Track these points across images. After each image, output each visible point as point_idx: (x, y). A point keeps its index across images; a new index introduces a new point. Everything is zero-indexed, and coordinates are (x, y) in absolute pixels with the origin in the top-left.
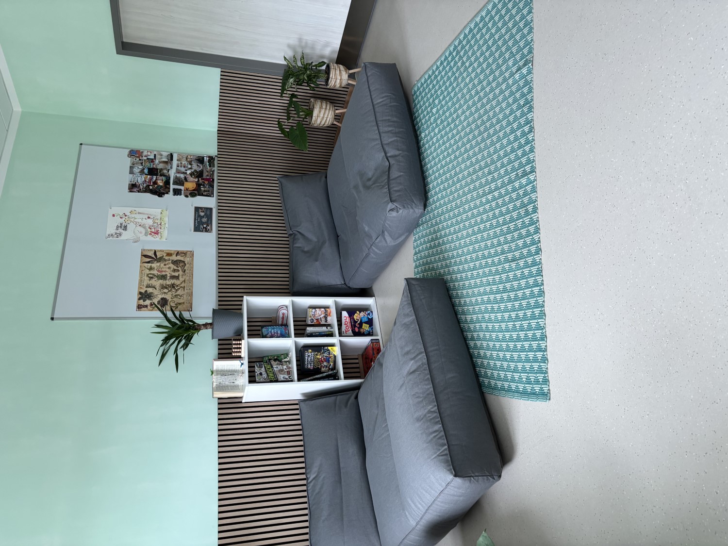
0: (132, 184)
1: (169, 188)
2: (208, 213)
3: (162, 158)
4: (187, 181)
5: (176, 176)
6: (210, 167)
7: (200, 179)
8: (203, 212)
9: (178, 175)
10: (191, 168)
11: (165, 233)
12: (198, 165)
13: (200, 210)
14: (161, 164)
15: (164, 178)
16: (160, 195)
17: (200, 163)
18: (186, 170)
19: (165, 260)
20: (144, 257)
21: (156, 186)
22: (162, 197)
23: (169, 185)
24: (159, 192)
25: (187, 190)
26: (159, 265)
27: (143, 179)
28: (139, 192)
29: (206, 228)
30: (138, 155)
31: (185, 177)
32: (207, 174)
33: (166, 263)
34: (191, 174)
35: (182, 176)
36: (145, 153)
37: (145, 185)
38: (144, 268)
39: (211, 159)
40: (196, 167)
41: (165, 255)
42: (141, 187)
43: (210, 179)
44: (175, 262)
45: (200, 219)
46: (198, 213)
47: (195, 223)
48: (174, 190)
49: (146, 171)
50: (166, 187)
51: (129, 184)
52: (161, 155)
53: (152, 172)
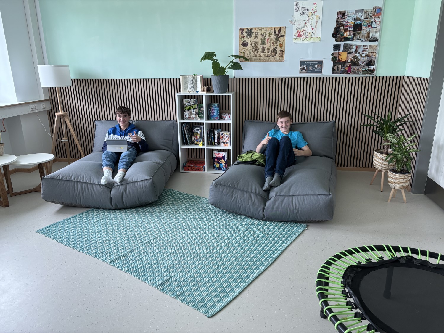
0: (345, 13)
1: (341, 41)
2: (317, 70)
3: (373, 33)
4: (348, 54)
5: (353, 46)
6: (363, 71)
7: (350, 64)
8: (318, 67)
9: (354, 47)
10: (361, 56)
11: (299, 41)
12: (364, 61)
13: (319, 65)
14: (366, 33)
15: (351, 36)
16: (334, 35)
17: (367, 63)
18: (359, 53)
19: (276, 43)
20: (279, 29)
21: (343, 31)
22: (332, 36)
23: (344, 41)
24: (337, 34)
25: (339, 55)
26: (273, 39)
27: (349, 21)
28: (337, 19)
29: (304, 69)
30: (375, 14)
31: (352, 52)
32: (355, 68)
33: (274, 44)
34: (355, 57)
35: (353, 50)
36: (377, 20)
37: (344, 23)
38: (270, 30)
39: (372, 72)
40: (363, 60)
41: (281, 43)
42: (342, 20)
43: (350, 71)
44: (275, 50)
45: (311, 65)
46: (317, 63)
47: (308, 61)
48: (340, 45)
49: (359, 22)
50: (342, 39)
51: (345, 11)
52: (376, 33)
53: (358, 28)
